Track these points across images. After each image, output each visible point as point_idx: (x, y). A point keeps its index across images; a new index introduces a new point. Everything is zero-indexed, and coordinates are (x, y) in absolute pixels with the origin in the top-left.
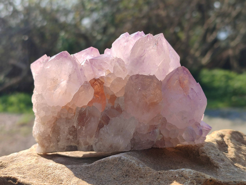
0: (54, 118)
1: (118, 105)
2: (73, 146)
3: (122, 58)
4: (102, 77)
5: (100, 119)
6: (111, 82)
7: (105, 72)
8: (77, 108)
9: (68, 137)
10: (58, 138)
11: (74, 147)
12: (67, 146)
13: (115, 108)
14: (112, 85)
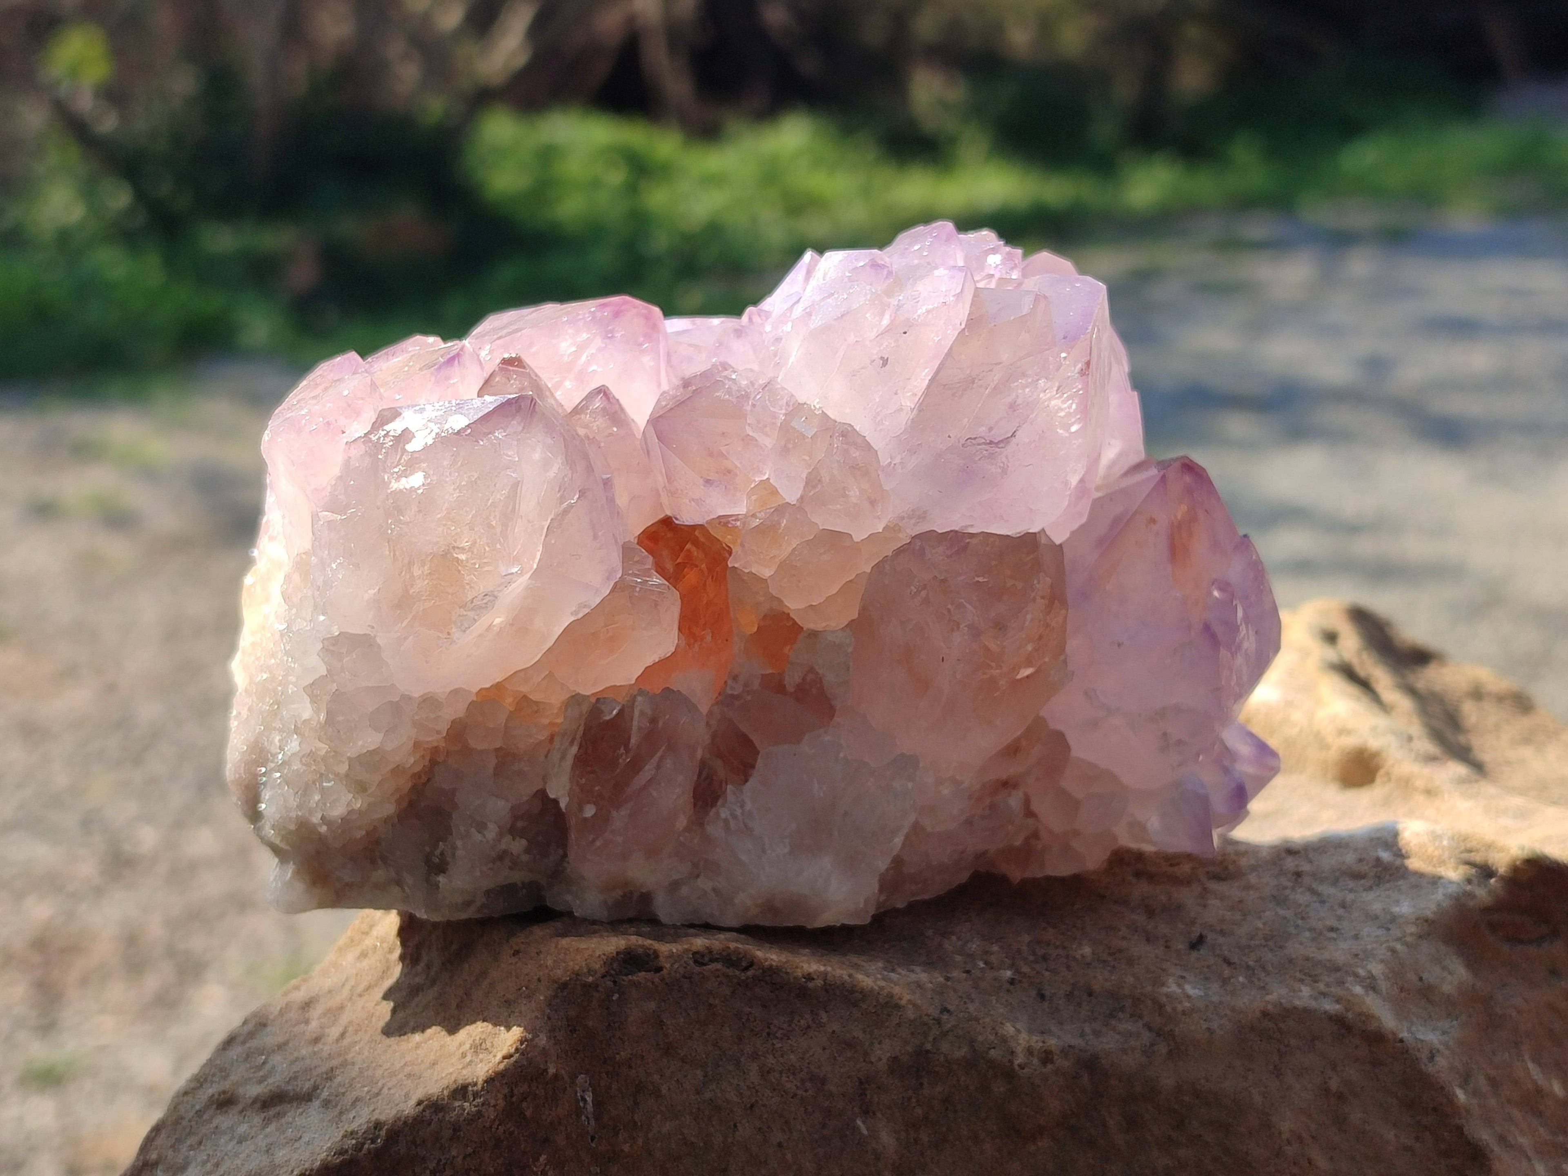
0: (424, 750)
1: (810, 677)
2: (523, 883)
3: (863, 426)
4: (723, 521)
5: (699, 754)
6: (784, 552)
7: (749, 498)
8: (576, 699)
9: (503, 846)
10: (437, 852)
11: (524, 891)
12: (488, 893)
13: (790, 689)
14: (785, 567)
